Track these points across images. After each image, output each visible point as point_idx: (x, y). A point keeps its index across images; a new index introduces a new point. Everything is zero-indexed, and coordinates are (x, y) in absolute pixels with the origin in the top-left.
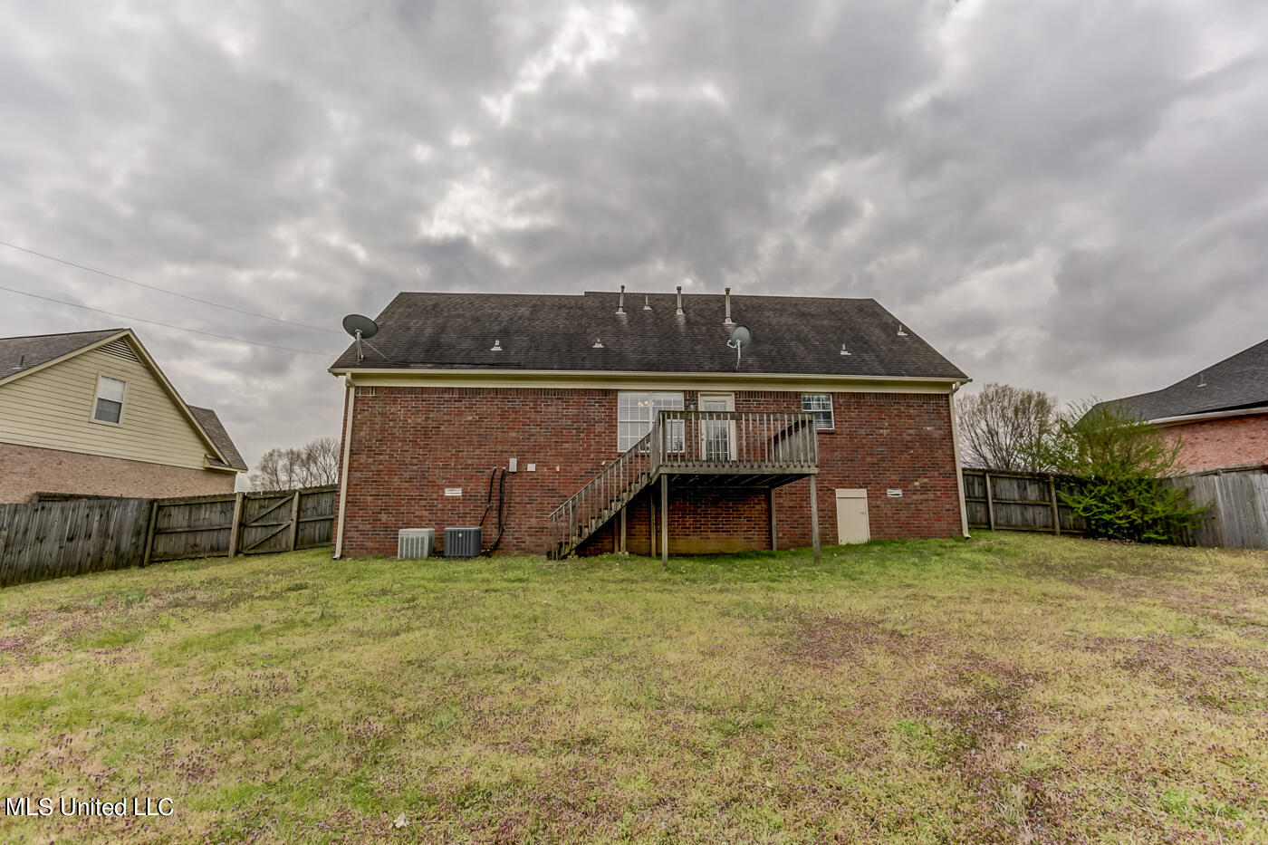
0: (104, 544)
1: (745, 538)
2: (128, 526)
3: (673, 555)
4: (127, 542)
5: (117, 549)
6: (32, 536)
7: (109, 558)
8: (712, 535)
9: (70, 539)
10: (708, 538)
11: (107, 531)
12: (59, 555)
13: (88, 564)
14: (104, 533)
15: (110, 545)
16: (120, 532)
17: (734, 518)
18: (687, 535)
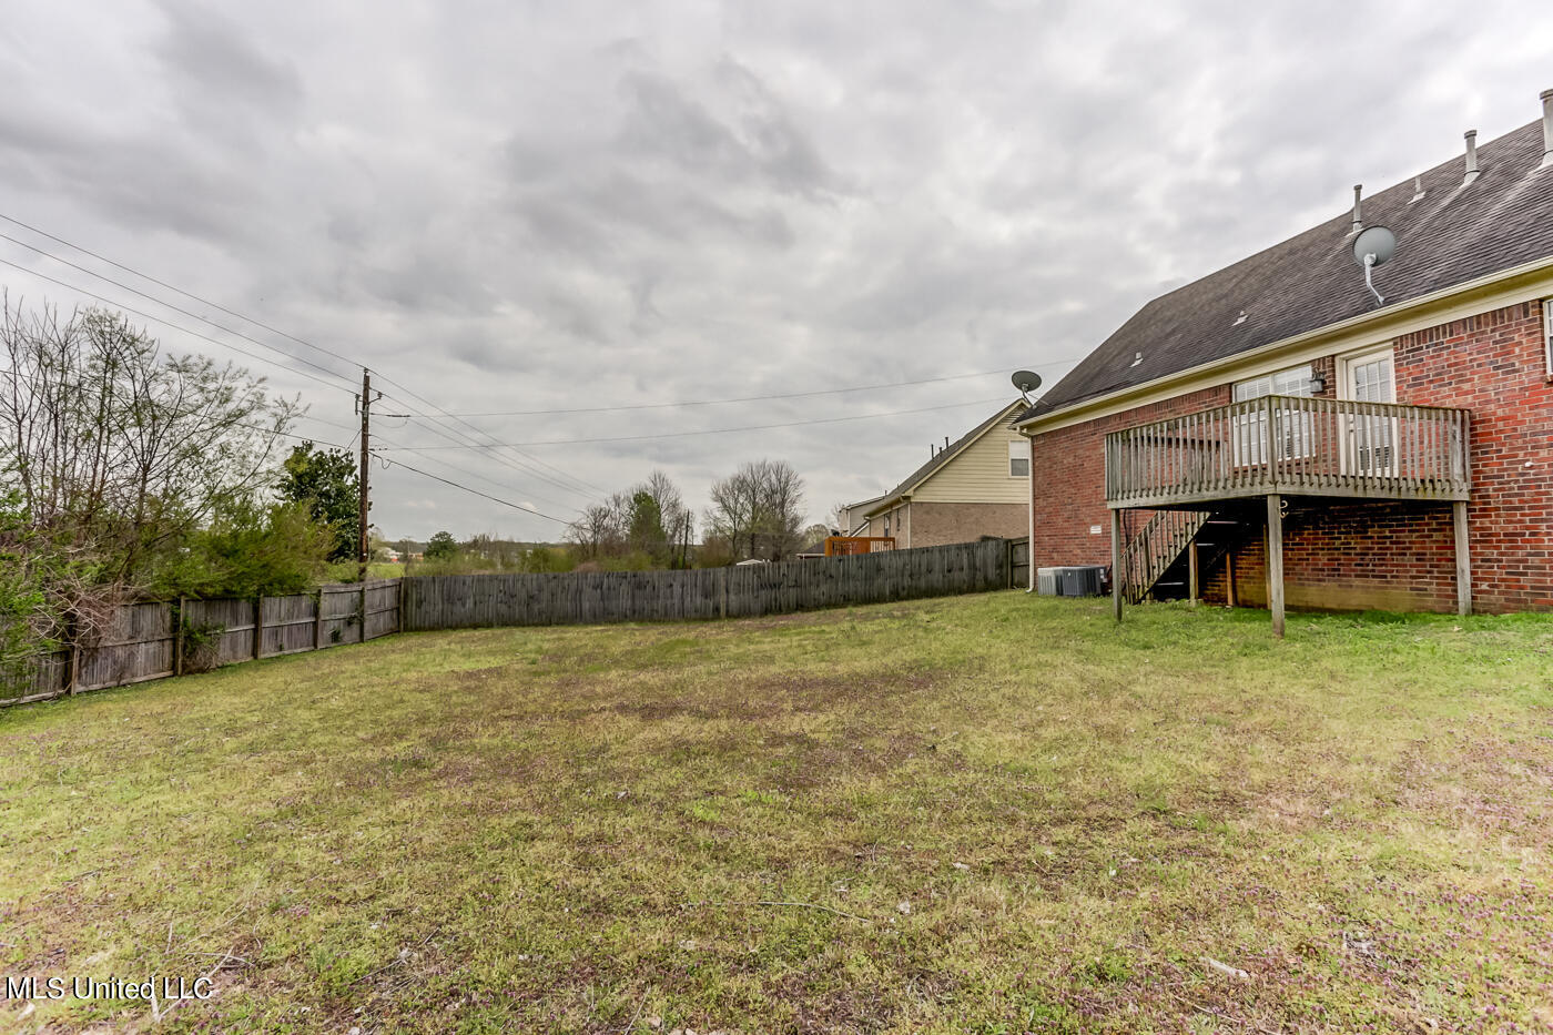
0: (975, 575)
1: (1412, 589)
2: (991, 562)
3: (1295, 610)
4: (992, 573)
5: (986, 579)
6: (924, 568)
7: (980, 584)
8: (1357, 582)
9: (949, 571)
10: (1351, 586)
11: (974, 565)
12: (943, 582)
13: (965, 587)
14: (973, 567)
15: (980, 576)
16: (985, 564)
17: (1392, 554)
18: (1319, 580)
